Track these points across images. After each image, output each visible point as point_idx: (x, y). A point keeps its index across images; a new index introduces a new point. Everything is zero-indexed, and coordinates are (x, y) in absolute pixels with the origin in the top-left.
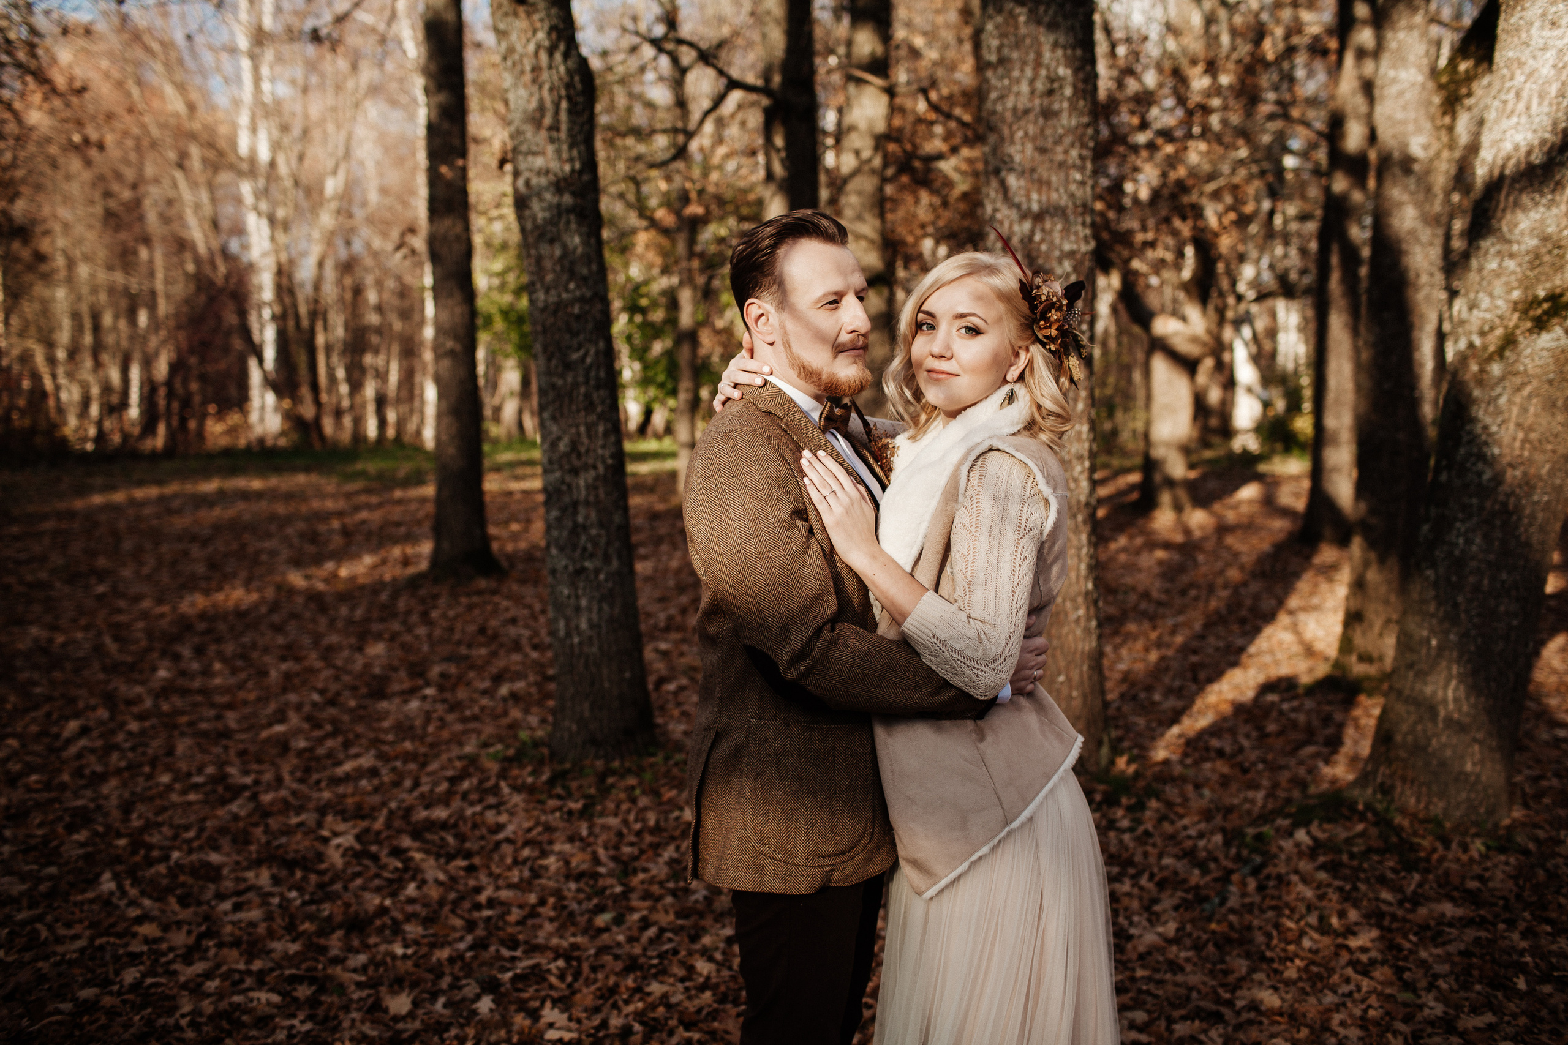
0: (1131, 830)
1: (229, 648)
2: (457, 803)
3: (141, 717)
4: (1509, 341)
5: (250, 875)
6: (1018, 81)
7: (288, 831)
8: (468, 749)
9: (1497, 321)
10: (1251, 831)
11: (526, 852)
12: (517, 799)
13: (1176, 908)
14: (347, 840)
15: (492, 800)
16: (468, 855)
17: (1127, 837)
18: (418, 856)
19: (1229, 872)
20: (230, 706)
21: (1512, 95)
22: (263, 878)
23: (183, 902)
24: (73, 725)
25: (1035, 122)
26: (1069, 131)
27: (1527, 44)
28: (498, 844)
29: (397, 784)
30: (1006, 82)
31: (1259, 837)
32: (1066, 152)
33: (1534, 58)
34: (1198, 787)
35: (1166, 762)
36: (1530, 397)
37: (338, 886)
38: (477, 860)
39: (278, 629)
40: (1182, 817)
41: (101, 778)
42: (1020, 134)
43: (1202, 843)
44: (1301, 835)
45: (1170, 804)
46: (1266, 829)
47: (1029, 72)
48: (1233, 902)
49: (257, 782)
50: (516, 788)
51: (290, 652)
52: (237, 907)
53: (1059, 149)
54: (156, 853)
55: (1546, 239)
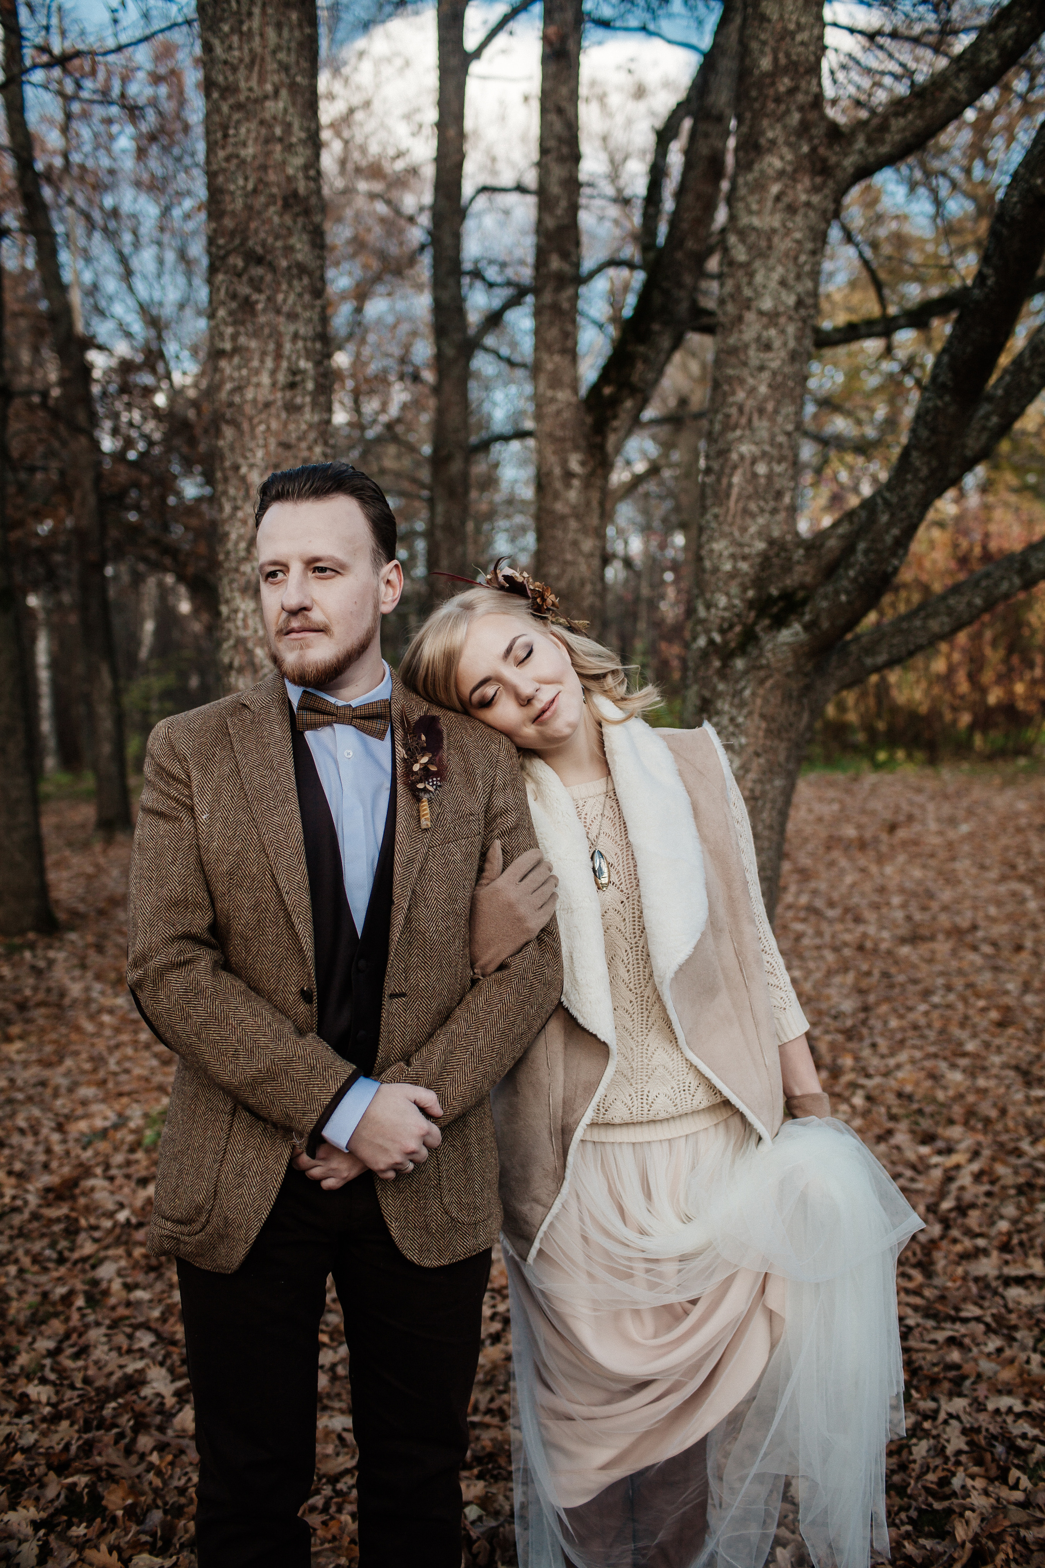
4: (749, 638)
6: (257, 372)
9: (735, 620)
21: (734, 411)
25: (278, 417)
26: (311, 426)
27: (745, 364)
30: (244, 372)
32: (310, 448)
33: (752, 376)
36: (772, 688)
42: (262, 427)
47: (269, 363)
53: (304, 445)
55: (771, 542)
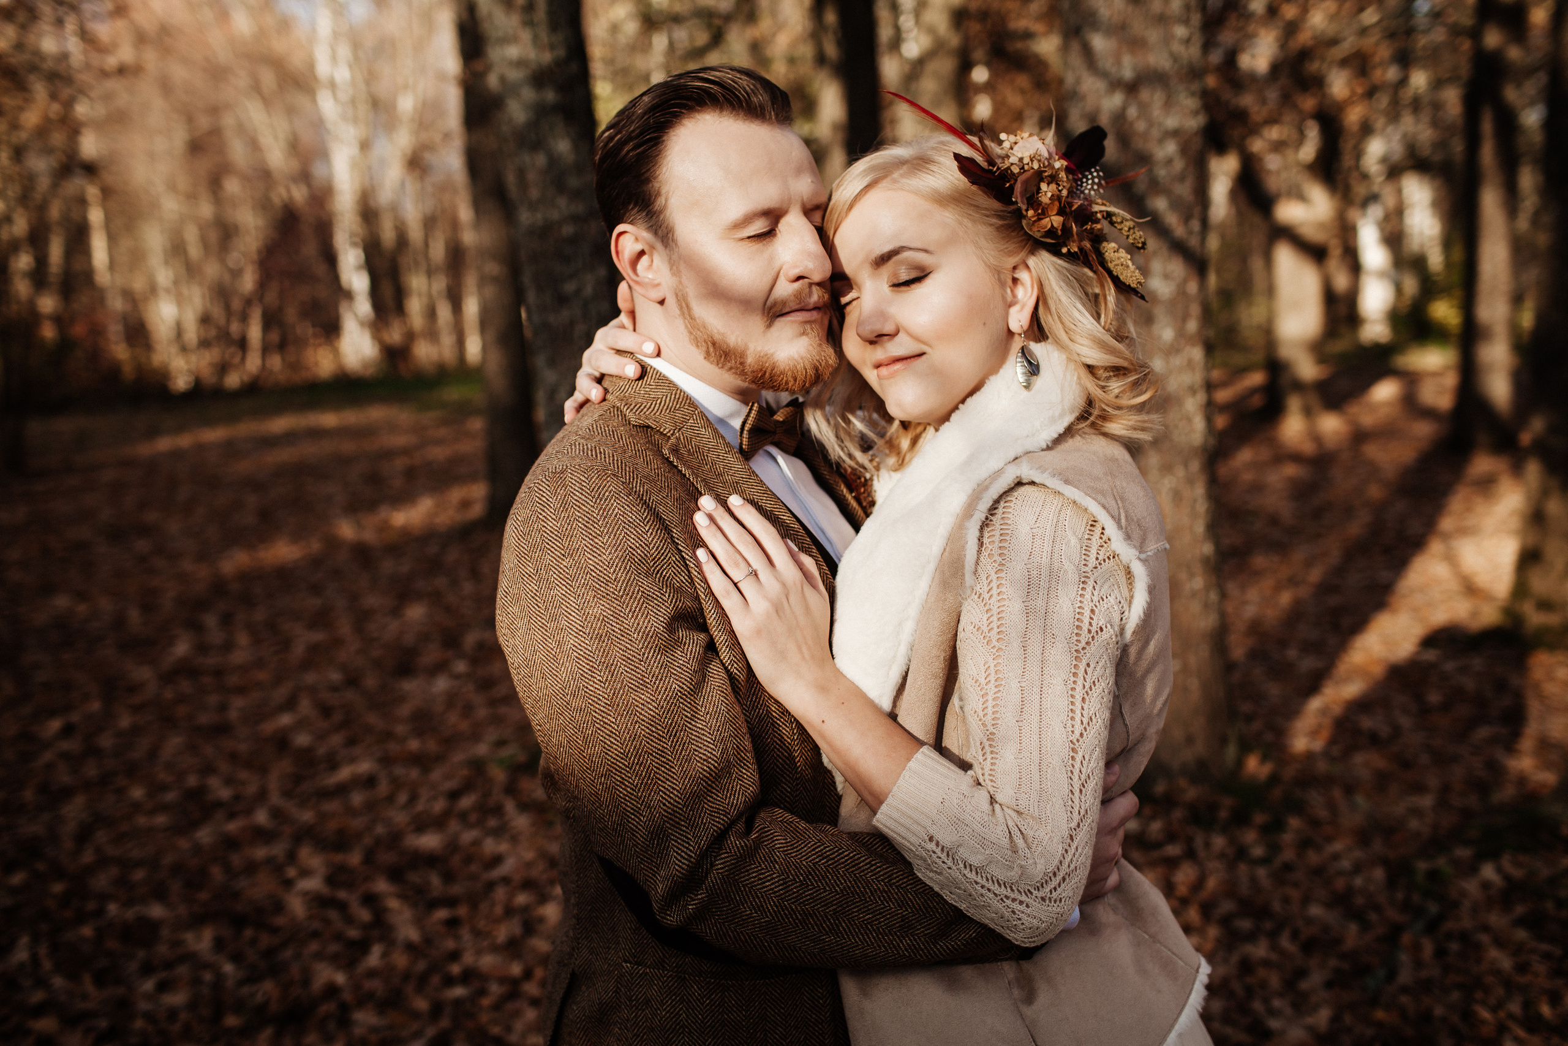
0: (1265, 861)
1: (260, 615)
2: (454, 826)
3: (137, 709)
5: (189, 937)
7: (251, 868)
8: (482, 749)
10: (1422, 866)
11: (522, 899)
12: (521, 822)
13: (1329, 985)
14: (313, 884)
15: (492, 823)
16: (451, 902)
17: (1262, 872)
18: (393, 904)
19: (1396, 930)
20: (242, 690)
22: (202, 942)
23: (100, 980)
24: (55, 725)
28: (491, 886)
29: (390, 799)
31: (1434, 875)
34: (1350, 789)
35: (1309, 756)
37: (288, 954)
38: (462, 911)
39: (316, 589)
40: (1329, 839)
41: (67, 793)
43: (1358, 881)
44: (1488, 872)
45: (1315, 823)
46: (1441, 862)
48: (1405, 976)
49: (237, 798)
50: (524, 807)
51: (321, 619)
52: (163, 987)
54: (91, 906)
